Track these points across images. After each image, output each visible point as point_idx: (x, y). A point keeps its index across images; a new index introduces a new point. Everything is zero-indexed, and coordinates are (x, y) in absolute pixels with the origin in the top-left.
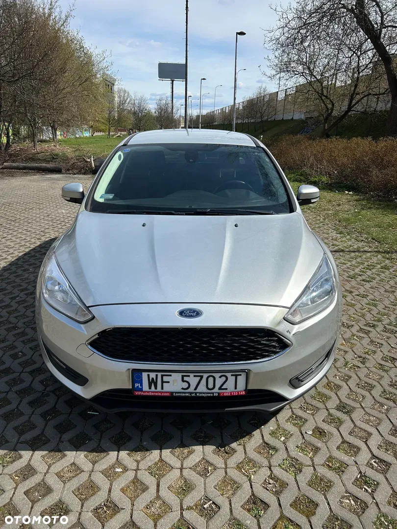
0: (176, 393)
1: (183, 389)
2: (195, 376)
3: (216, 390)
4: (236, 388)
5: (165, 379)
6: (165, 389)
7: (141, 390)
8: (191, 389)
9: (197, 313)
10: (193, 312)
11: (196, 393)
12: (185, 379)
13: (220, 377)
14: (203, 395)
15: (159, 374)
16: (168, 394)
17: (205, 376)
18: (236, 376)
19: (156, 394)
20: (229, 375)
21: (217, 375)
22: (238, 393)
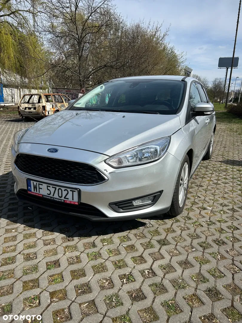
0: (45, 196)
1: (48, 194)
2: (53, 187)
3: (63, 198)
4: (73, 200)
5: (41, 186)
6: (41, 193)
7: (31, 191)
8: (51, 195)
9: (56, 151)
10: (54, 150)
11: (53, 198)
12: (49, 188)
13: (65, 190)
14: (57, 200)
15: (38, 183)
16: (41, 196)
17: (58, 188)
18: (73, 191)
19: (37, 195)
20: (69, 190)
21: (63, 189)
22: (74, 202)
